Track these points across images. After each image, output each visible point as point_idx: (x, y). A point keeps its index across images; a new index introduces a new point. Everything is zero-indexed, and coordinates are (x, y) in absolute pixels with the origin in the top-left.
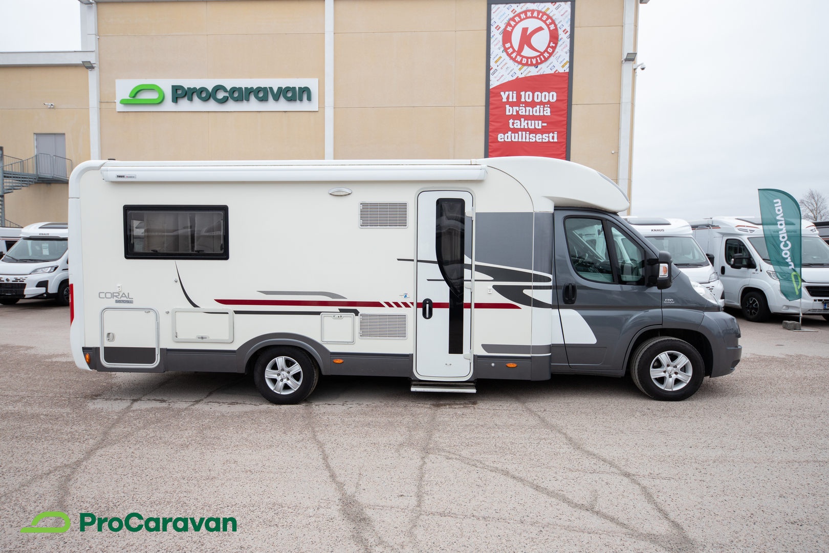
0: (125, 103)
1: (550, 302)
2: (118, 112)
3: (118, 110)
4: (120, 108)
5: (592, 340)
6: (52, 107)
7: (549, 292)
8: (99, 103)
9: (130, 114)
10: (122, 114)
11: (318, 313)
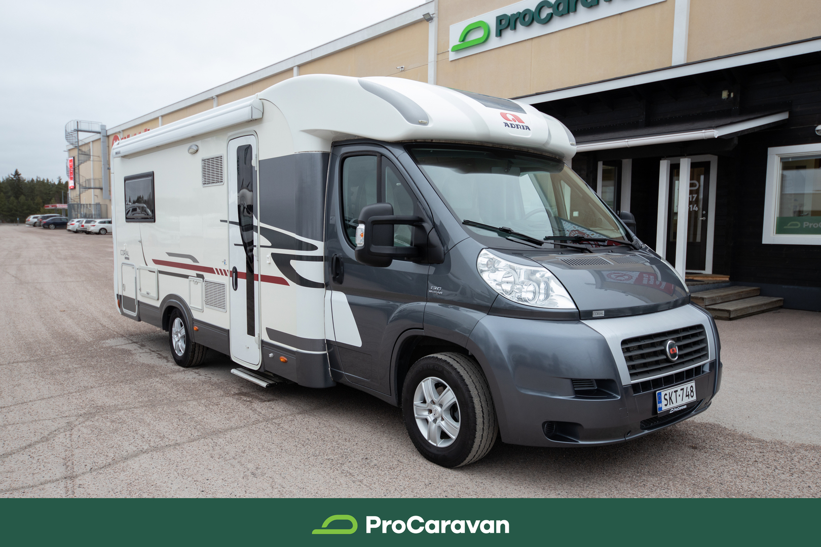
0: (457, 50)
1: (320, 279)
2: (451, 61)
3: (450, 59)
4: (452, 56)
5: (357, 341)
6: (403, 69)
7: (320, 265)
8: (436, 55)
9: (460, 60)
10: (454, 62)
11: (186, 277)
